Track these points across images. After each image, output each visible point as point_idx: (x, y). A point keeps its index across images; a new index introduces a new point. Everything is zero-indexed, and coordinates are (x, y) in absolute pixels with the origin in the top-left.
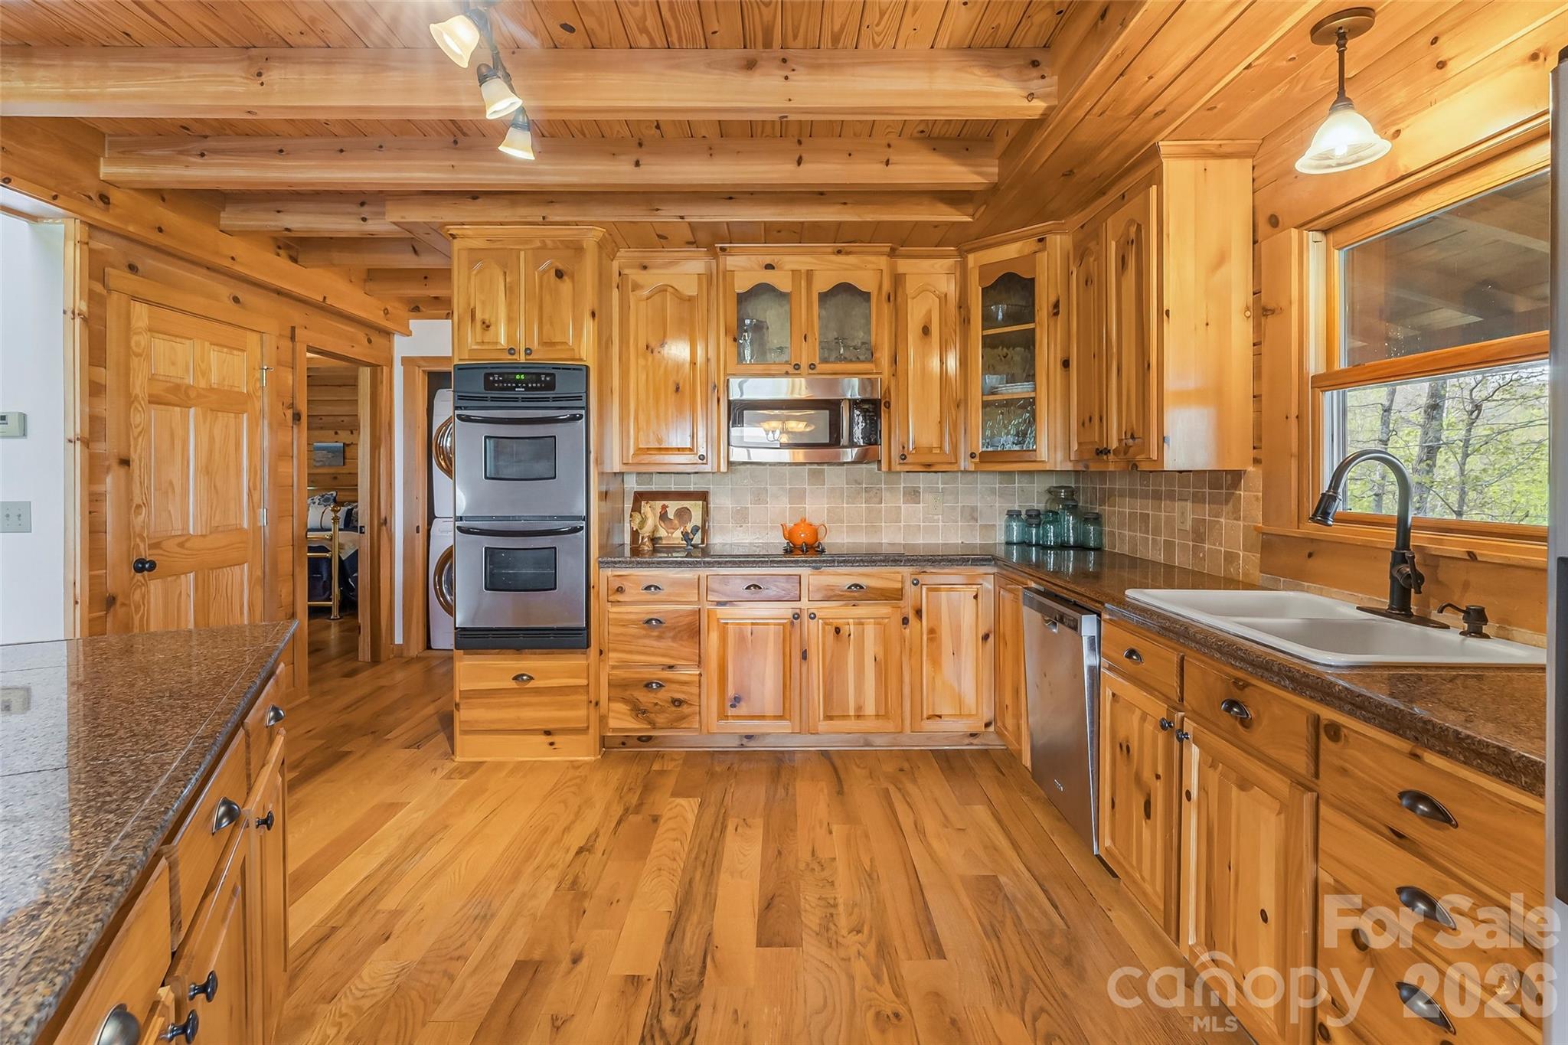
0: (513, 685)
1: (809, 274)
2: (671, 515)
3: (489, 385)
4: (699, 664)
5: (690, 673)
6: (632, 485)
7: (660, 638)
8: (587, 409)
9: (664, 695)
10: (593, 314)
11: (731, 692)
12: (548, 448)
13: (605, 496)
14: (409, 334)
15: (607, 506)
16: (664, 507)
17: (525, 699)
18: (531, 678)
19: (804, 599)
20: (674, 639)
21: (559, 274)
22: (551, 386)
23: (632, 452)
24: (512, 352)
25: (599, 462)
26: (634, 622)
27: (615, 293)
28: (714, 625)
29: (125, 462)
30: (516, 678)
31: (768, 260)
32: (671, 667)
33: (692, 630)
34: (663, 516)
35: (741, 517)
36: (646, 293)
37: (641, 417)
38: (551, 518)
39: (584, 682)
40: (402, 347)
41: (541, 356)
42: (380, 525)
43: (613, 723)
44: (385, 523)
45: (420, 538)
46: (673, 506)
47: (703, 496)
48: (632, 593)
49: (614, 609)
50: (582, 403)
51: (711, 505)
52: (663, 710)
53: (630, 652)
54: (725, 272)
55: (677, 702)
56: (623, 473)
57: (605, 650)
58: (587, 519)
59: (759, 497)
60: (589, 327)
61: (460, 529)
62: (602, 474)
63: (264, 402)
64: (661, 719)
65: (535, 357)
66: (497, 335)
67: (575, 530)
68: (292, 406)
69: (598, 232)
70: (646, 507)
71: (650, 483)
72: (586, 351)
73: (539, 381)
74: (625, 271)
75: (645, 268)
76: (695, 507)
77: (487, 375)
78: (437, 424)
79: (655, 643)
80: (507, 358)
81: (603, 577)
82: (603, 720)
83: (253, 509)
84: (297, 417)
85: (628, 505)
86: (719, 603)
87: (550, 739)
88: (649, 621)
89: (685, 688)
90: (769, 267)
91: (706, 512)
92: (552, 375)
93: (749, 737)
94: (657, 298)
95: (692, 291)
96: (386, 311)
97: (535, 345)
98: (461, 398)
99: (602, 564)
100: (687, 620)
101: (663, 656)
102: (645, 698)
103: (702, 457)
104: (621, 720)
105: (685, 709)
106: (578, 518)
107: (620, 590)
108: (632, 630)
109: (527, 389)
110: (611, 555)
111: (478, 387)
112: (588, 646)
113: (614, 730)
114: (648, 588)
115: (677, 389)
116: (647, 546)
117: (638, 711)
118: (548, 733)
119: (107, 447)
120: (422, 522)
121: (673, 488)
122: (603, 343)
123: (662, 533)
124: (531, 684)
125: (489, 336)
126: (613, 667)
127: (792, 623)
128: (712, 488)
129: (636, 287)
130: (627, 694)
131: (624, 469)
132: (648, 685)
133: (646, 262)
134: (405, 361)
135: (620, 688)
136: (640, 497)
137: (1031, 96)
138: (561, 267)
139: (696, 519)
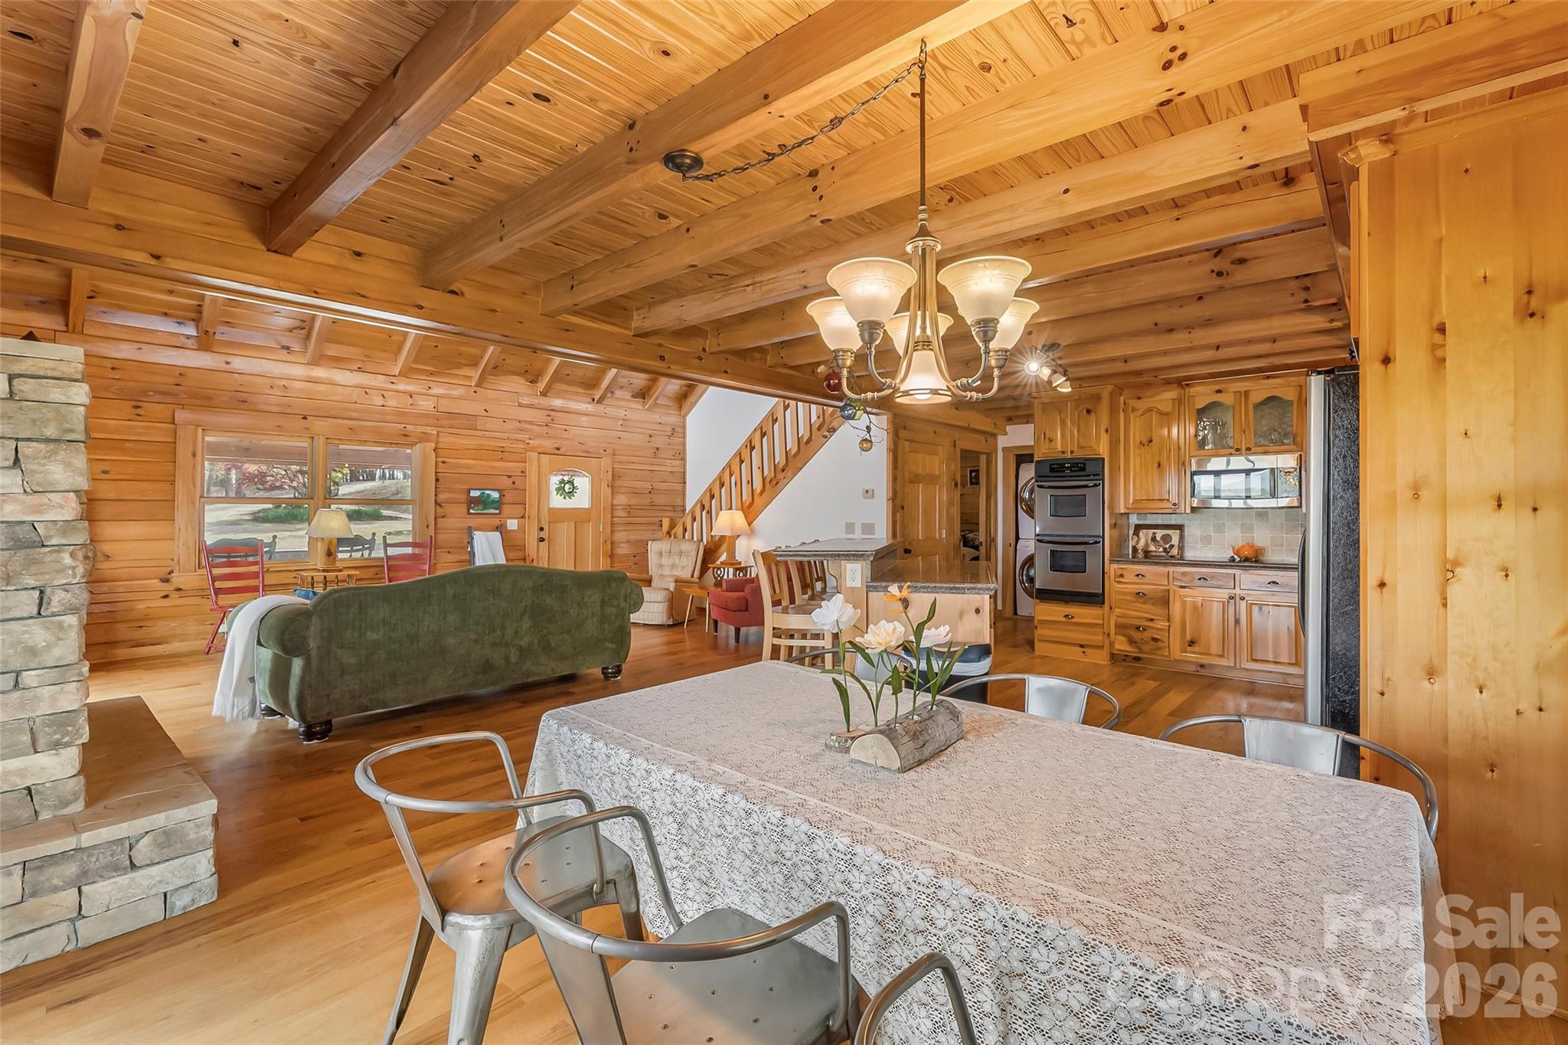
0: (1064, 619)
1: (1247, 393)
2: (1158, 538)
3: (1052, 470)
4: (1169, 620)
5: (1162, 624)
6: (1134, 520)
7: (1144, 603)
8: (1103, 480)
9: (1147, 635)
10: (1107, 431)
11: (1188, 638)
12: (1081, 502)
13: (1114, 526)
14: (1006, 434)
15: (1116, 532)
16: (1154, 533)
17: (1070, 627)
18: (1073, 617)
19: (1237, 588)
20: (1153, 604)
21: (1088, 411)
22: (1083, 469)
23: (1131, 502)
24: (1063, 452)
25: (1111, 508)
26: (1129, 593)
27: (1122, 415)
28: (1177, 597)
29: (903, 508)
30: (1065, 616)
31: (1217, 387)
32: (1152, 620)
33: (1164, 600)
34: (1154, 539)
35: (1206, 540)
36: (1140, 412)
37: (1137, 481)
38: (1084, 536)
39: (1101, 622)
40: (1002, 442)
41: (1078, 454)
42: (991, 542)
43: (1117, 646)
44: (993, 540)
45: (1012, 549)
46: (1160, 533)
47: (1180, 527)
48: (1129, 577)
49: (1119, 586)
50: (1100, 477)
51: (1186, 533)
52: (1146, 643)
53: (1128, 609)
54: (1189, 396)
55: (1155, 640)
56: (1128, 514)
57: (1113, 606)
58: (1103, 537)
59: (1219, 529)
60: (1105, 439)
61: (1038, 540)
62: (1111, 514)
63: (945, 479)
64: (1146, 648)
65: (1075, 455)
66: (1056, 445)
67: (1096, 543)
68: (954, 479)
69: (1110, 388)
70: (1142, 533)
71: (1146, 519)
72: (1103, 450)
73: (1077, 466)
74: (1127, 401)
75: (1139, 398)
76: (1175, 535)
77: (1051, 465)
78: (1021, 484)
79: (1143, 606)
80: (1062, 456)
81: (1112, 569)
82: (1112, 644)
83: (940, 529)
84: (956, 485)
85: (1131, 532)
86: (1182, 587)
87: (1083, 650)
88: (1138, 593)
89: (1160, 632)
90: (1219, 391)
91: (1182, 537)
92: (1084, 464)
93: (1202, 666)
94: (1147, 415)
95: (1169, 409)
96: (995, 424)
97: (1075, 449)
98: (1039, 476)
99: (1112, 561)
100: (1161, 595)
101: (1147, 613)
102: (1136, 635)
103: (1175, 504)
104: (1121, 645)
105: (1160, 644)
106: (1099, 536)
107: (1122, 576)
108: (1128, 598)
109: (1072, 471)
110: (1118, 557)
111: (1047, 471)
112: (1103, 603)
113: (1119, 650)
114: (1138, 575)
115: (1159, 465)
116: (1141, 555)
117: (1131, 641)
118: (1082, 646)
119: (898, 502)
120: (1013, 542)
121: (1160, 522)
122: (1114, 445)
123: (1152, 548)
124: (1073, 620)
125: (1052, 445)
126: (1118, 616)
127: (1228, 602)
128: (1187, 523)
129: (1134, 410)
130: (1126, 632)
131: (1127, 511)
132: (1138, 628)
133: (1140, 395)
134: (1004, 449)
135: (1121, 628)
136: (1138, 528)
137: (1331, 321)
138: (1089, 407)
139: (1175, 541)
